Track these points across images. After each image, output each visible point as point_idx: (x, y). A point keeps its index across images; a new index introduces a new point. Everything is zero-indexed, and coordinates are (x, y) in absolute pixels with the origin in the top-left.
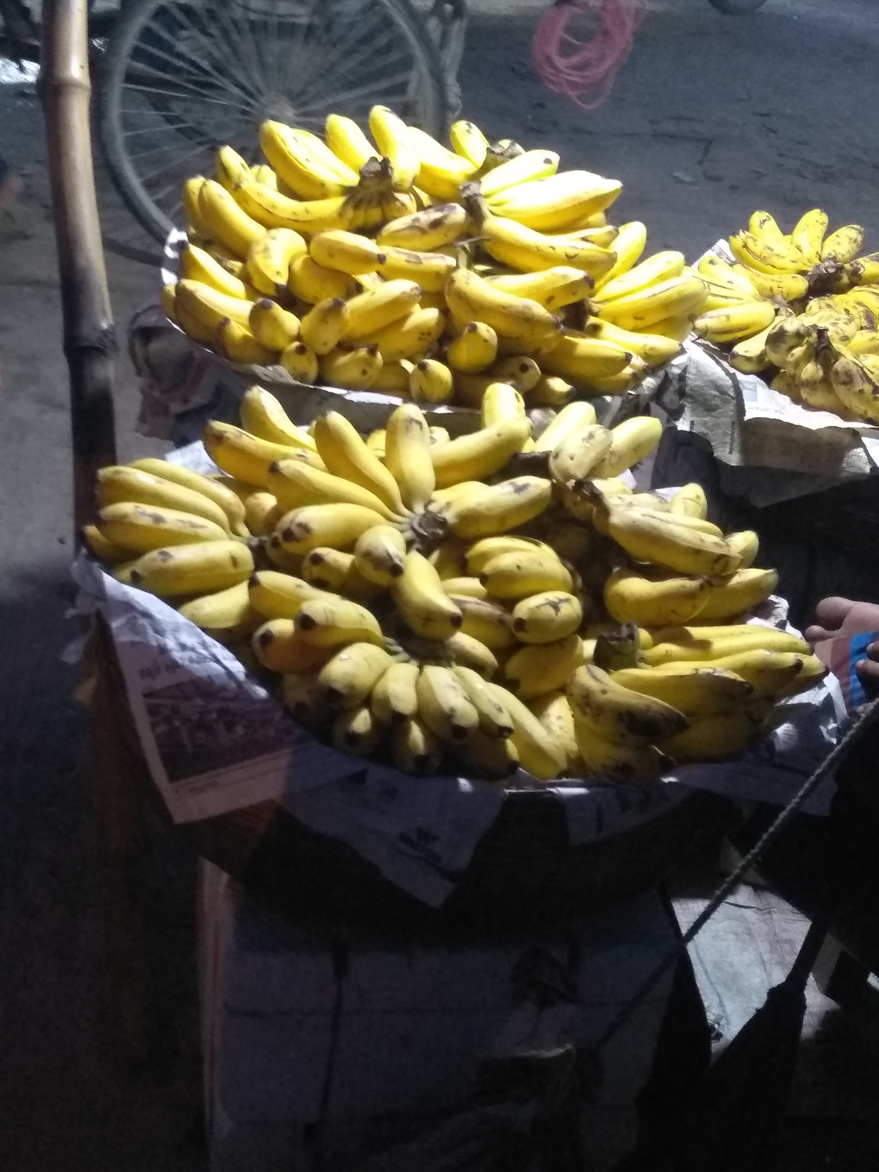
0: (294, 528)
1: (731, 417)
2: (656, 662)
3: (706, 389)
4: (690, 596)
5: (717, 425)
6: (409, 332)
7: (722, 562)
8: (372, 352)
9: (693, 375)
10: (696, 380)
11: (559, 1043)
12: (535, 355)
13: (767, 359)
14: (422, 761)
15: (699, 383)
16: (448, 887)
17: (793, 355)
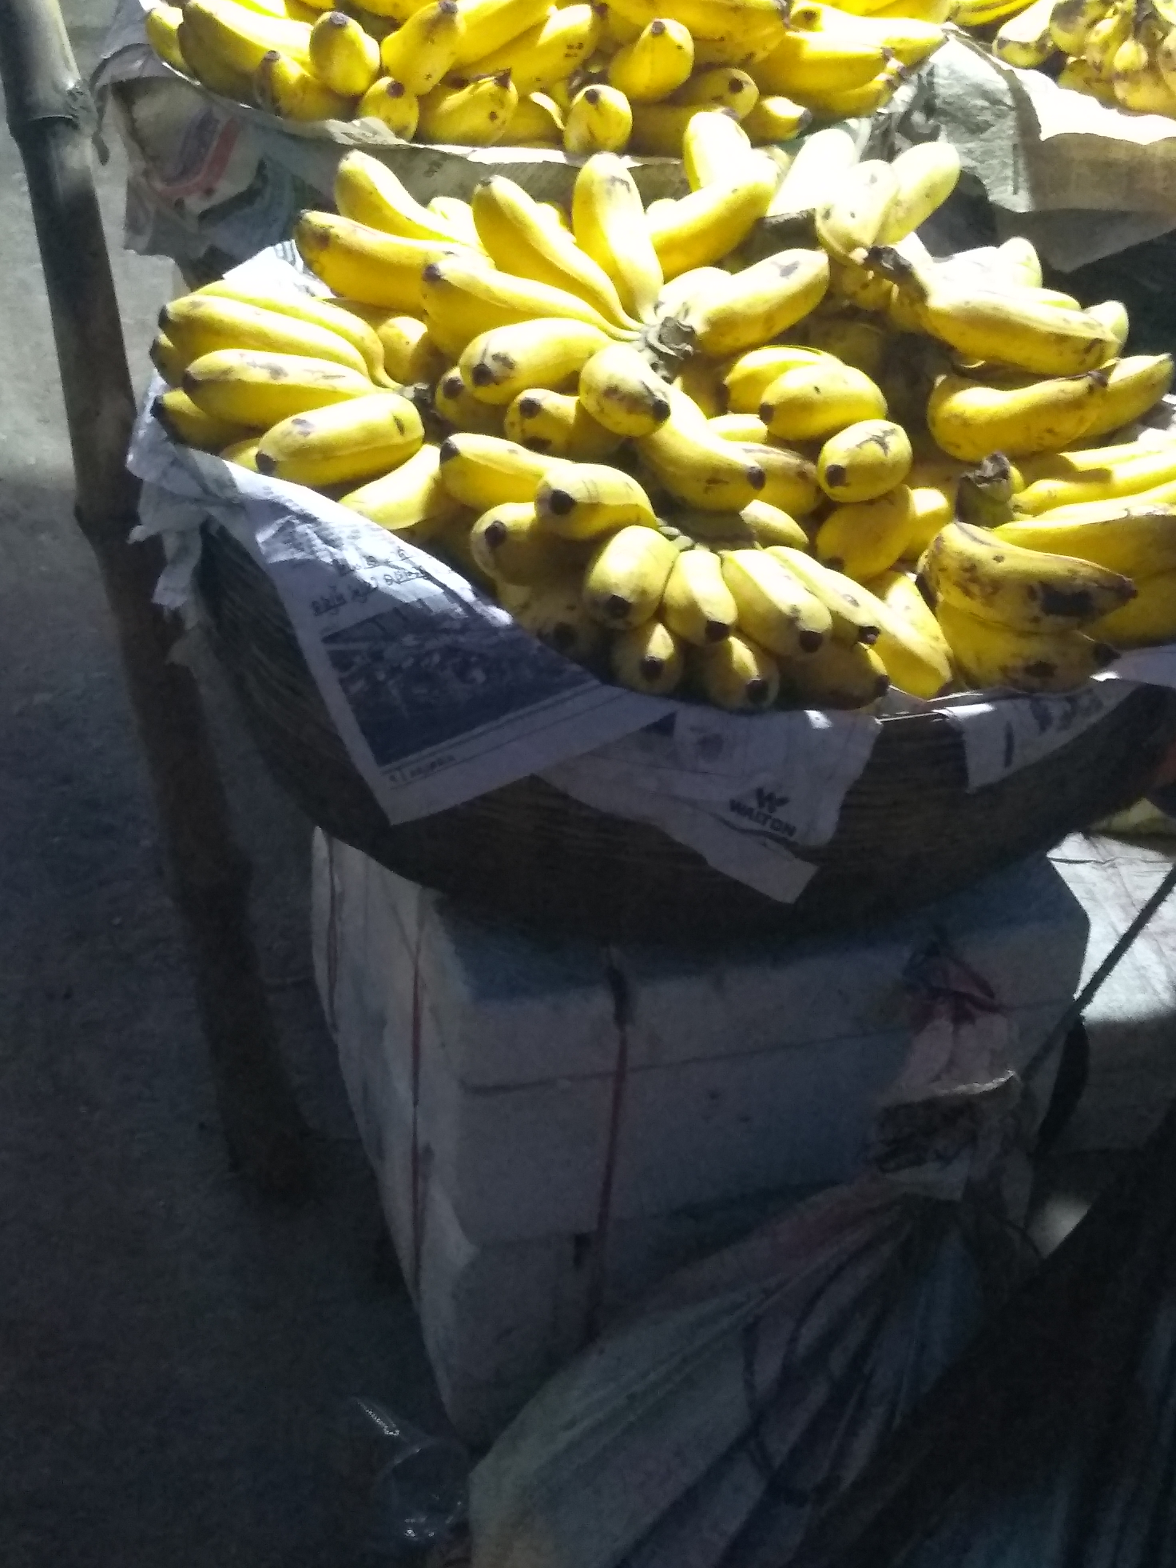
0: (489, 362)
1: (1009, 137)
2: (1037, 510)
3: (968, 99)
4: (1075, 404)
5: (988, 154)
6: (549, 47)
7: (1096, 351)
8: (503, 81)
9: (945, 79)
10: (950, 86)
11: (993, 1071)
12: (745, 63)
13: (1050, 44)
14: (757, 691)
15: (957, 90)
16: (807, 871)
17: (1098, 33)
